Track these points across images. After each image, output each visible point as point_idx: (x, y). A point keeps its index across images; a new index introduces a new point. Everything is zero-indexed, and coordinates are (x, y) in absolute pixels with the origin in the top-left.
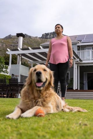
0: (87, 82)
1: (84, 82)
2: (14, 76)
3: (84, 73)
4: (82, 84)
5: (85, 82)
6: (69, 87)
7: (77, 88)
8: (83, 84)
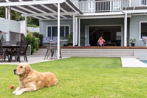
0: (88, 36)
1: (85, 36)
2: (2, 33)
3: (86, 26)
4: (83, 38)
5: (87, 36)
6: (69, 42)
7: (77, 44)
8: (85, 39)
